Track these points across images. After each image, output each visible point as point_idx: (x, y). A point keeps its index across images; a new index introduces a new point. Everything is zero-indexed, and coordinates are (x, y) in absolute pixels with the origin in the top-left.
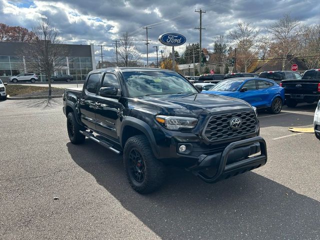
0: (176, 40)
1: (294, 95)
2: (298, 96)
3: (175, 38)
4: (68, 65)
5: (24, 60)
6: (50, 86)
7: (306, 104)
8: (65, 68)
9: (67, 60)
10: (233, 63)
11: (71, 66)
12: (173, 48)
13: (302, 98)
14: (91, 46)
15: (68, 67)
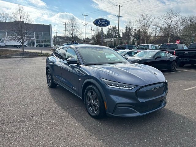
0: (104, 23)
1: (183, 59)
2: (185, 60)
3: (103, 22)
4: (35, 37)
5: (6, 33)
6: (23, 50)
7: (190, 65)
8: (34, 39)
9: (35, 34)
10: (138, 39)
11: (37, 38)
12: (102, 28)
13: (188, 61)
14: (50, 26)
15: (35, 38)
